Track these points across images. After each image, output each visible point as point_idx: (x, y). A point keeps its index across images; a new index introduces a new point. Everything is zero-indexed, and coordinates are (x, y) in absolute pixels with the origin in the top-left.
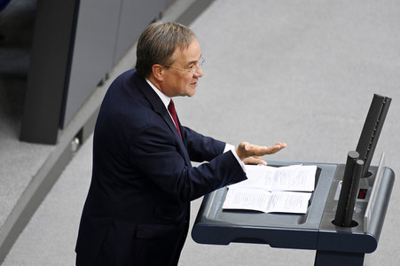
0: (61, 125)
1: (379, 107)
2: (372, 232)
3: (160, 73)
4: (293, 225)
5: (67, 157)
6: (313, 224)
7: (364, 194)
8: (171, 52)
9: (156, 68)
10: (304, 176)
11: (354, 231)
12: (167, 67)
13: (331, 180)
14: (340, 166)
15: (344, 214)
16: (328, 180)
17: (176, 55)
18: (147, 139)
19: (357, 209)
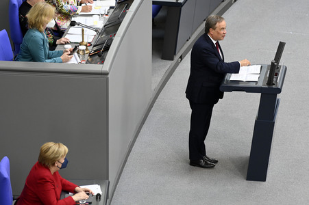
0: (175, 54)
1: (282, 45)
2: (279, 87)
3: (212, 32)
4: (253, 85)
5: (177, 65)
6: (260, 85)
7: (277, 74)
8: (215, 24)
9: (211, 30)
10: (257, 69)
11: (274, 86)
12: (214, 29)
13: (266, 70)
14: (269, 66)
15: (270, 81)
16: (265, 70)
17: (217, 25)
18: (205, 51)
19: (275, 79)
